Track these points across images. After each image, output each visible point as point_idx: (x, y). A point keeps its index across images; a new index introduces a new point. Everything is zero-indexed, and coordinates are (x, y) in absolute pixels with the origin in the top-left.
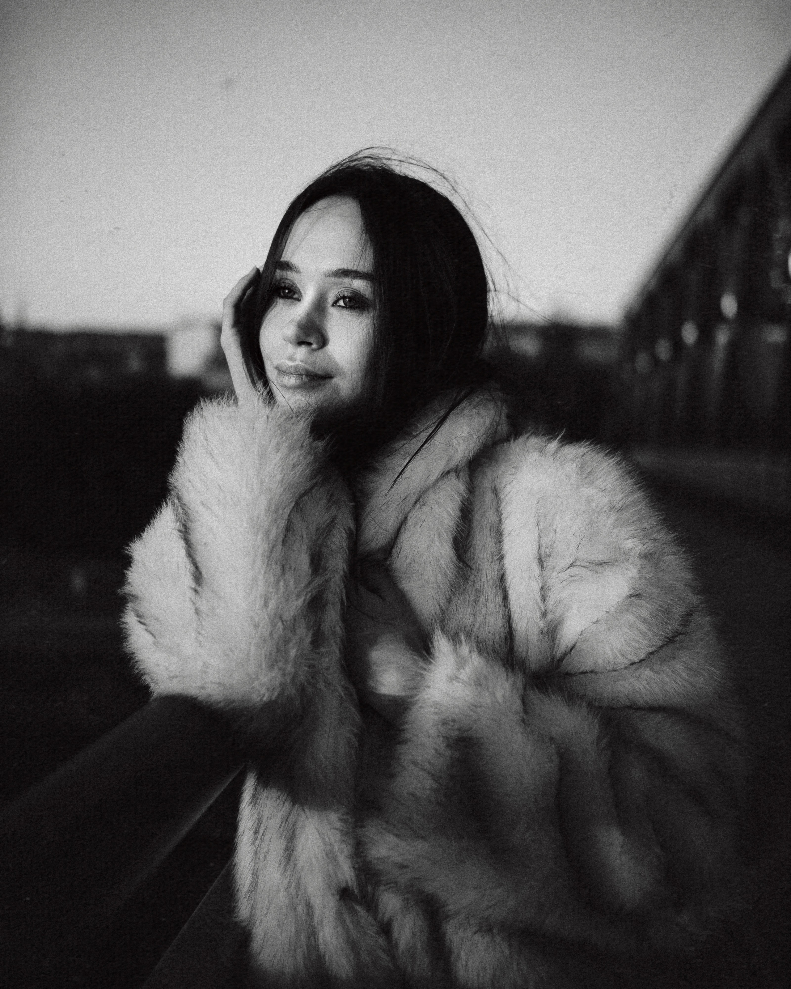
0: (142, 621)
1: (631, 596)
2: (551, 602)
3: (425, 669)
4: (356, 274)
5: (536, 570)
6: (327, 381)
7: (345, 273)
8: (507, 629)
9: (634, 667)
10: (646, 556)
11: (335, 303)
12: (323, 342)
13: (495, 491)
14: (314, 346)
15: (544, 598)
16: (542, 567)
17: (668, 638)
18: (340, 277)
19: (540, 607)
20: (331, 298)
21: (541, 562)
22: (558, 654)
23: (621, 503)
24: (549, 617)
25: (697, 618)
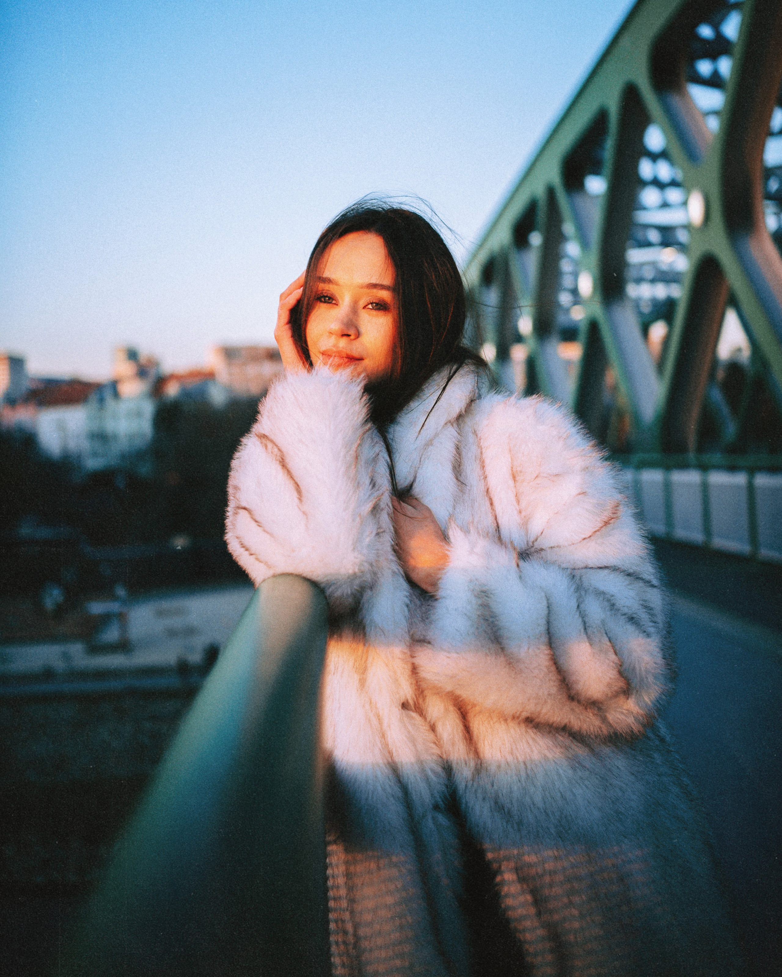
0: (259, 524)
1: (580, 494)
2: (523, 504)
3: (449, 551)
4: (383, 287)
5: (511, 482)
6: (361, 361)
7: (375, 286)
8: (496, 524)
9: (585, 541)
10: (585, 469)
11: (364, 308)
12: (358, 335)
13: (475, 433)
14: (352, 337)
15: (518, 502)
16: (515, 480)
17: (605, 522)
18: (369, 288)
19: (516, 509)
20: (362, 303)
21: (514, 477)
22: (532, 539)
23: (565, 434)
24: (523, 514)
25: (621, 508)
